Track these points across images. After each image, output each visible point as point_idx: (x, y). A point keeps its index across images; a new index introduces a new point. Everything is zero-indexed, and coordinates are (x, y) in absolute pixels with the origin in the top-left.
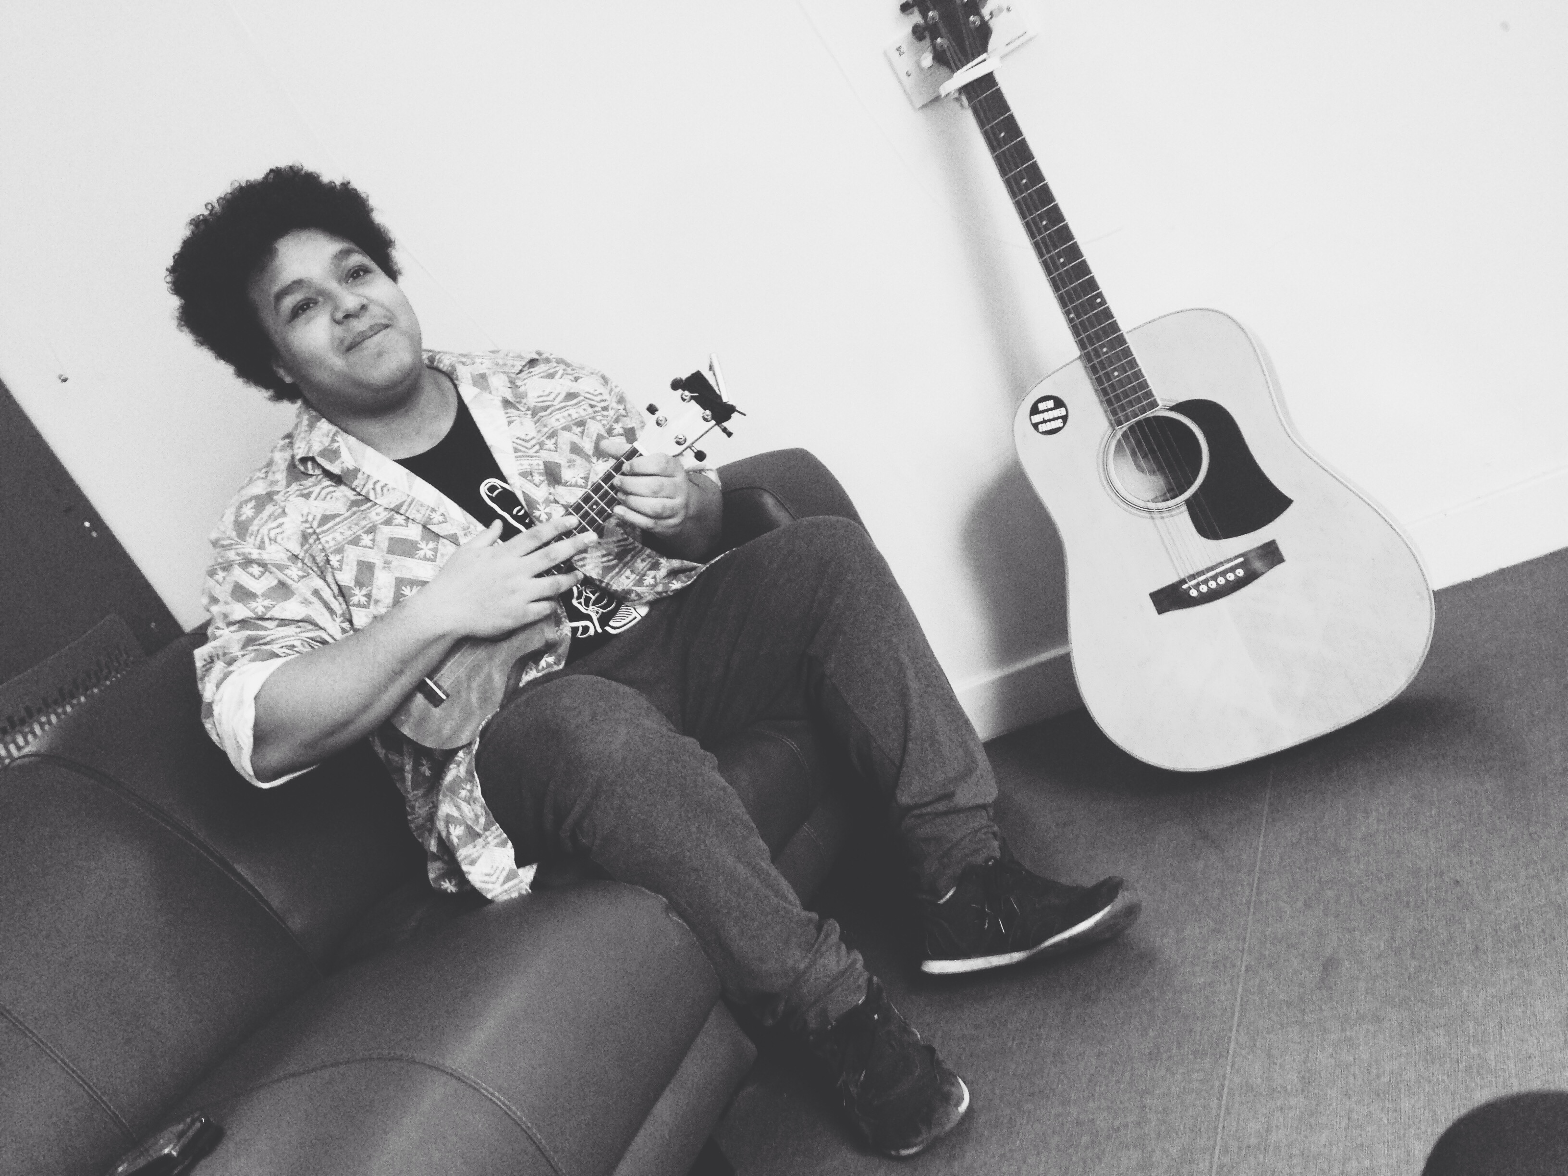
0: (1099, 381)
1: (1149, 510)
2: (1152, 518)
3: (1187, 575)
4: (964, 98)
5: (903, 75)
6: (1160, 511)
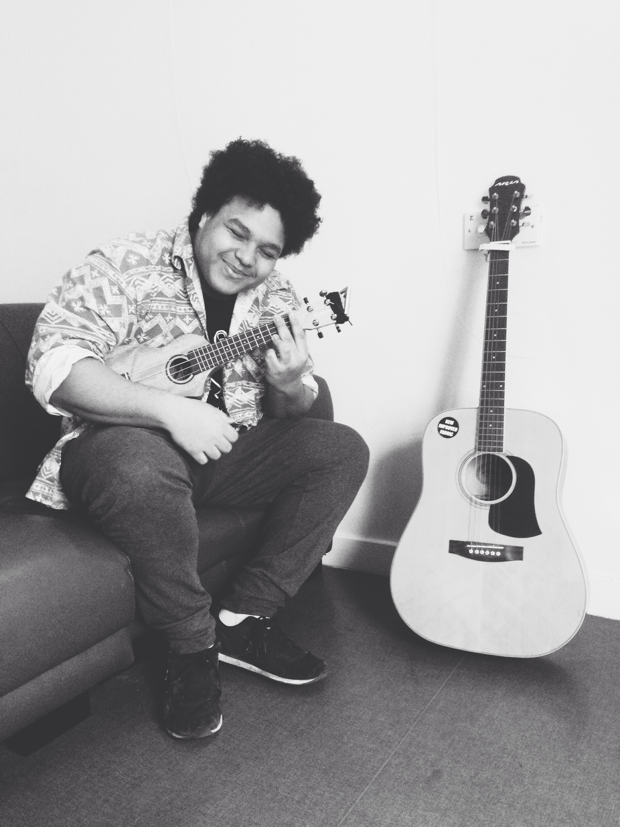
0: (481, 425)
1: (471, 499)
2: (471, 504)
3: (473, 541)
4: (489, 256)
5: (467, 230)
6: (476, 503)
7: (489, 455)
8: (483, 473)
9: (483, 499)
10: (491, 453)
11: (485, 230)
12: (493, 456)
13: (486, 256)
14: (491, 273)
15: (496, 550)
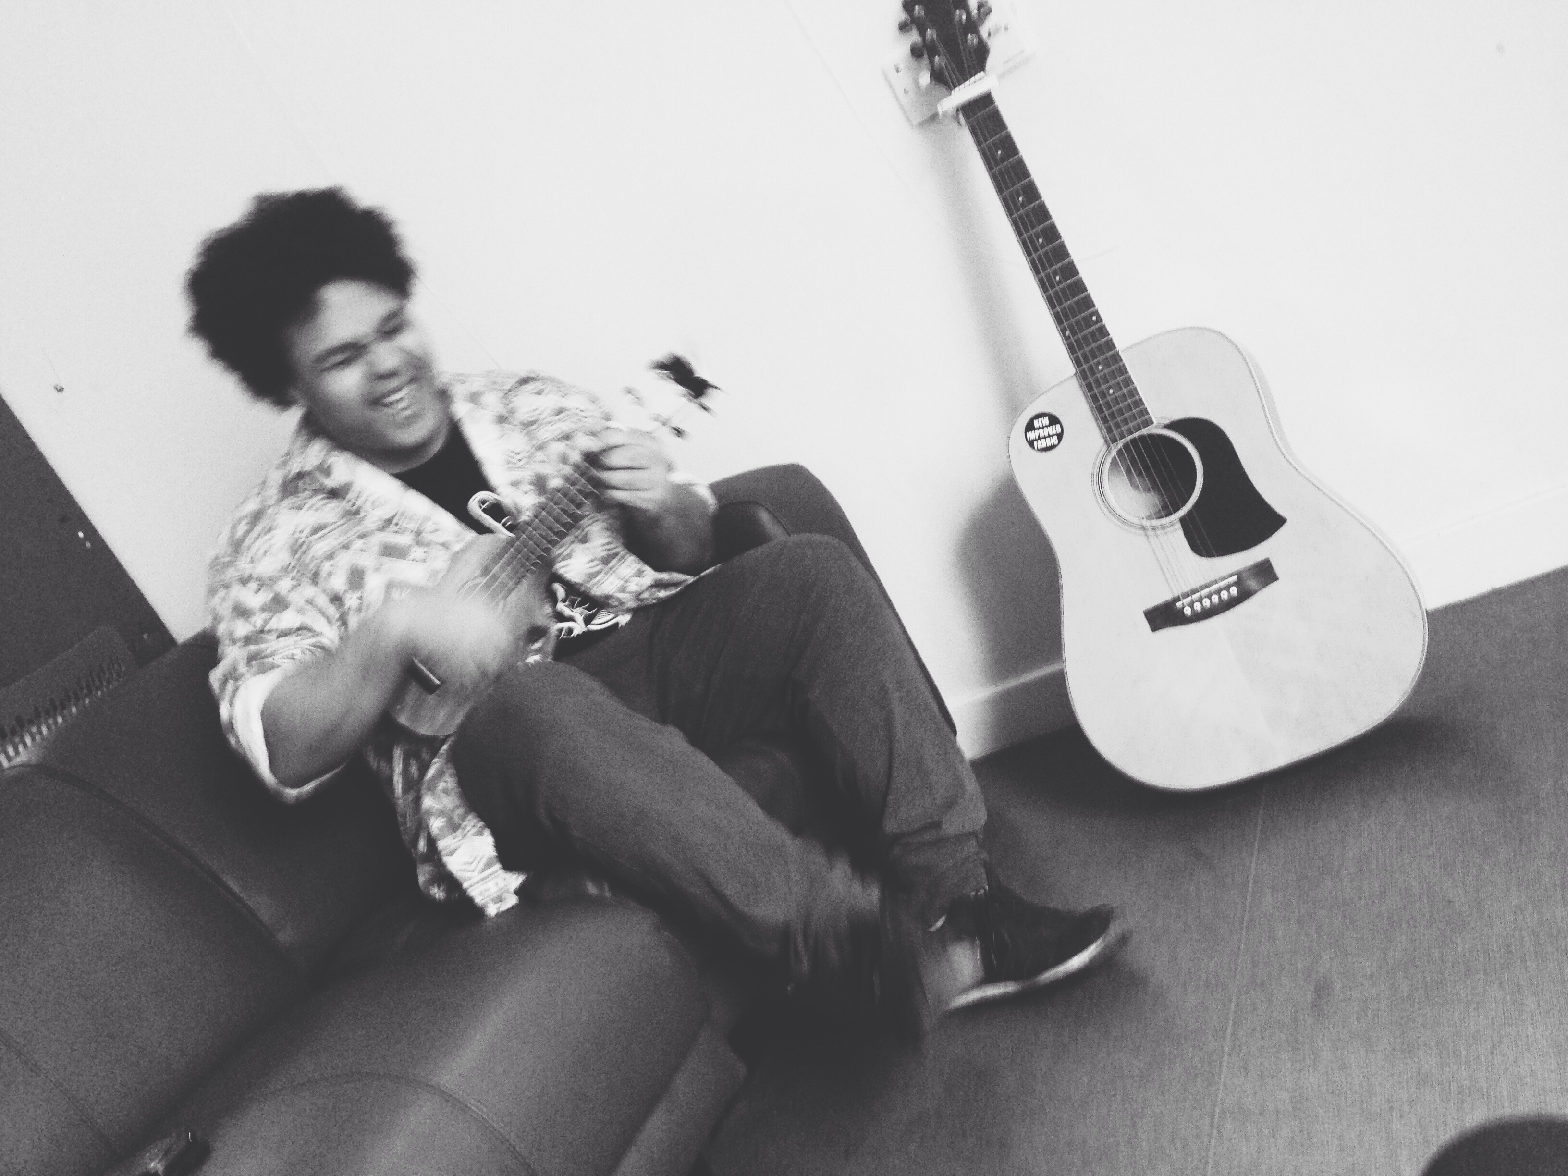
0: (1095, 399)
1: (1143, 528)
2: (1147, 535)
3: (1181, 592)
4: (961, 116)
5: (900, 93)
6: (1154, 529)
7: (1134, 441)
8: (1139, 474)
9: (1162, 517)
10: (1136, 434)
11: (931, 76)
12: (1142, 438)
13: (956, 117)
14: (978, 143)
15: (1227, 588)
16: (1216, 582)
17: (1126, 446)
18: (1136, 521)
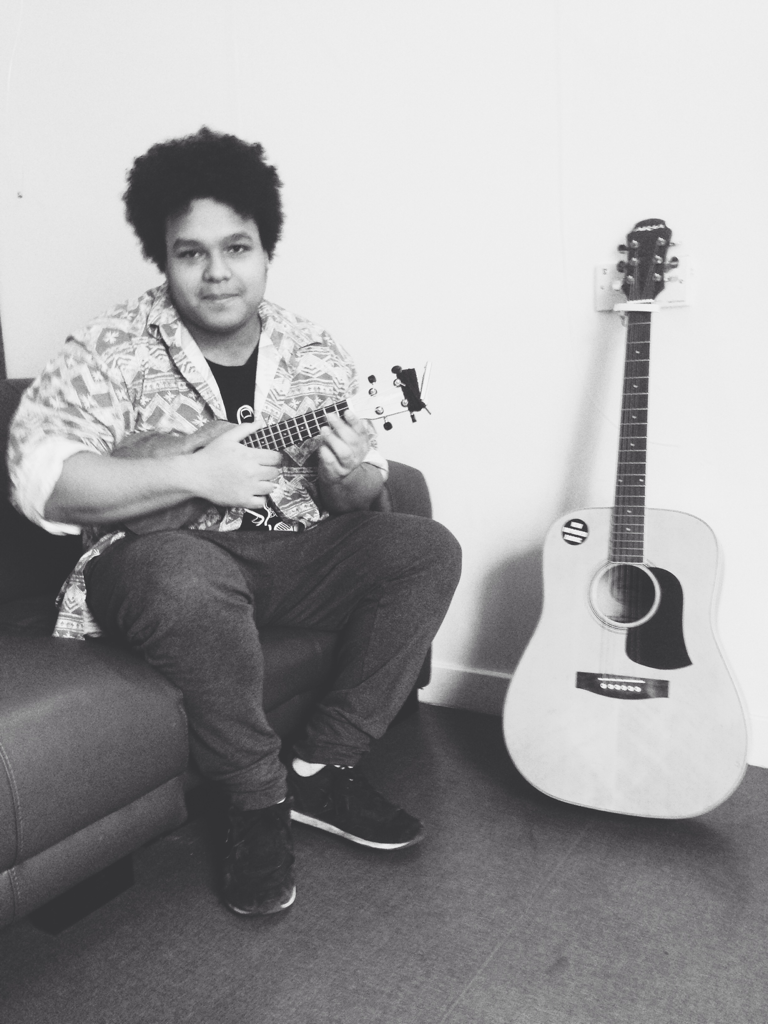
0: (616, 528)
1: (604, 622)
2: (603, 627)
3: (606, 673)
4: (627, 318)
5: (599, 287)
6: (610, 626)
7: (625, 566)
8: (619, 588)
9: (617, 621)
10: (629, 563)
11: (621, 286)
12: (631, 567)
13: (623, 318)
14: (629, 340)
15: (634, 685)
16: (629, 678)
17: (619, 567)
18: (601, 615)
